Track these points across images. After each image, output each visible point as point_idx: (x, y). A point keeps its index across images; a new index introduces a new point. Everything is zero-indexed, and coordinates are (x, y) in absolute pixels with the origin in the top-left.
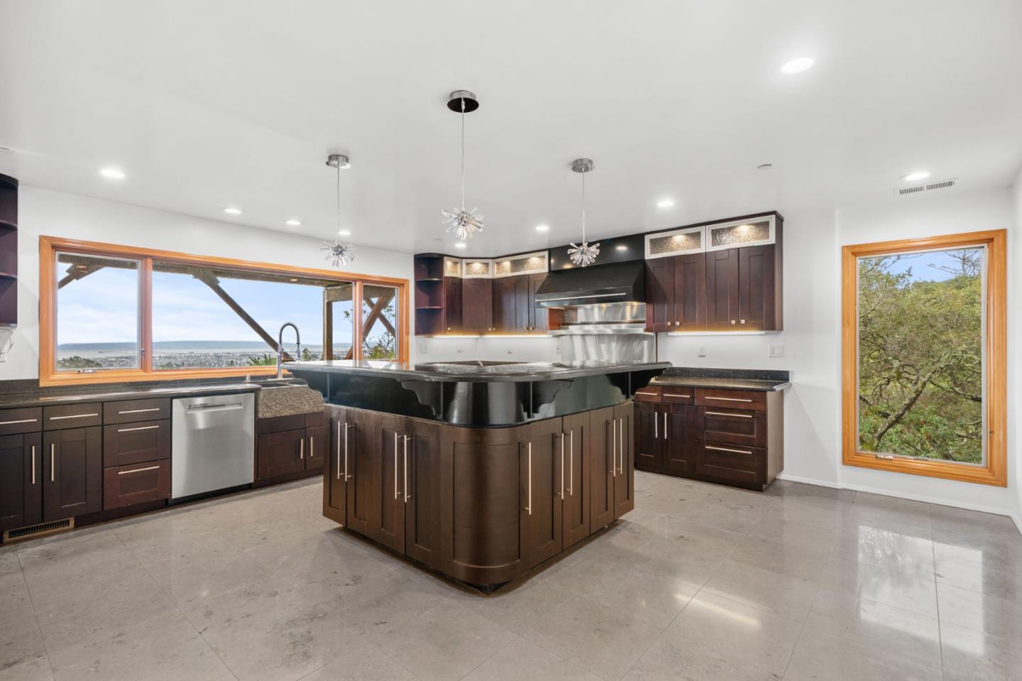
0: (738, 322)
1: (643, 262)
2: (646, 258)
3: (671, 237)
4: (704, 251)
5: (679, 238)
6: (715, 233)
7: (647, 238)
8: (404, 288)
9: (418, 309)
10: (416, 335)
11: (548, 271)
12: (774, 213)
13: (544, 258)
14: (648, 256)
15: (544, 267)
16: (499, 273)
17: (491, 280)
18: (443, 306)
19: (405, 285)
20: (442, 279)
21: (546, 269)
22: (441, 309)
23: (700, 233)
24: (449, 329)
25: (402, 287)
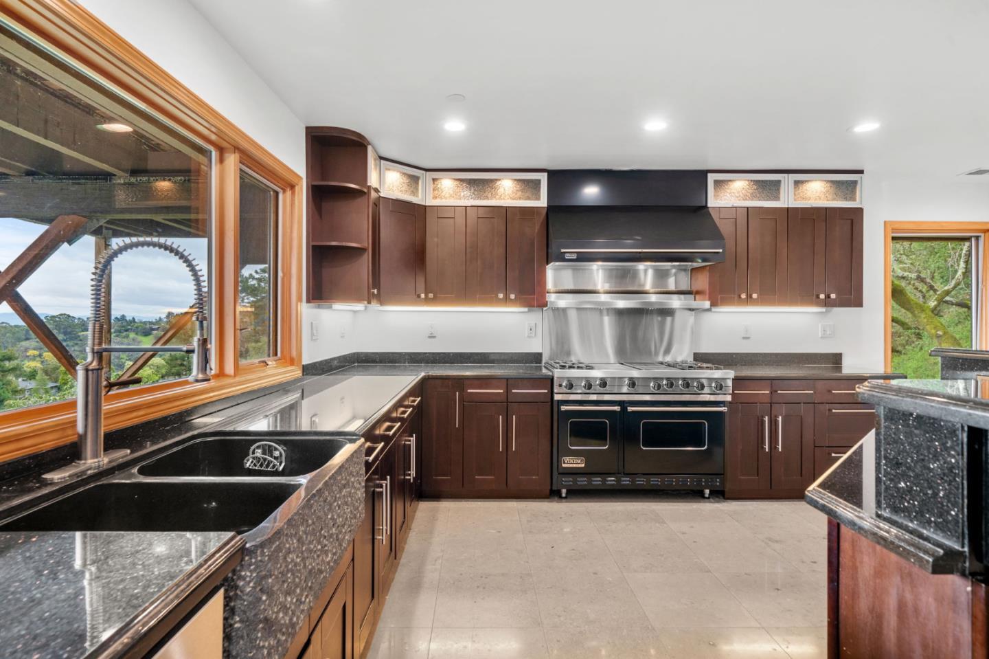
0: (827, 297)
1: (706, 209)
2: (710, 205)
3: (731, 181)
4: (784, 205)
6: (797, 184)
7: (711, 178)
8: (293, 193)
9: (313, 246)
10: (308, 301)
11: (546, 206)
12: (861, 172)
13: (537, 183)
14: (712, 202)
15: (538, 198)
16: (435, 198)
17: (425, 207)
18: (365, 245)
19: (297, 188)
20: (365, 190)
21: (543, 202)
22: (361, 251)
23: (779, 182)
24: (376, 291)
25: (289, 193)
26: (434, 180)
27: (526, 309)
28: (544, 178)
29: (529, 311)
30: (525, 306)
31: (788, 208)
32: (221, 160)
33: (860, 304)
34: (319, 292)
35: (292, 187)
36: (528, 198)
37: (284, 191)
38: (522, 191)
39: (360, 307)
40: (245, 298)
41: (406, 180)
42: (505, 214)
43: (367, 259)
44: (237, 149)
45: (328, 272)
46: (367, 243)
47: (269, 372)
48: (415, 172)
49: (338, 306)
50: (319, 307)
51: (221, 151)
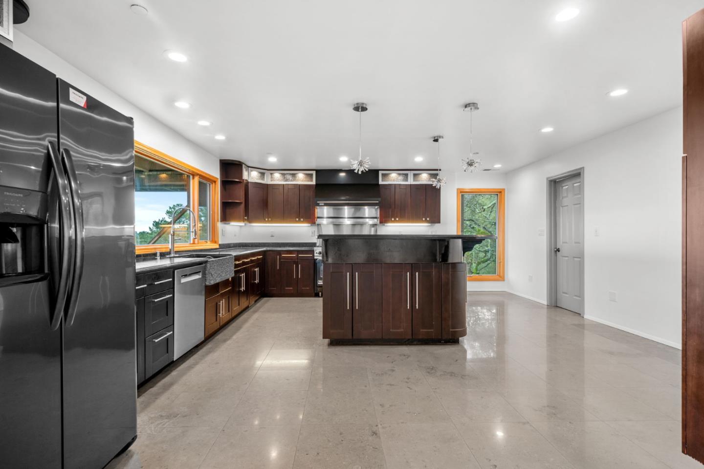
0: (426, 219)
1: (378, 185)
2: (380, 183)
3: (389, 174)
4: (410, 183)
5: (394, 175)
6: (415, 175)
7: (380, 173)
8: (215, 184)
9: (223, 202)
10: (221, 221)
11: (315, 184)
12: (440, 170)
13: (312, 175)
14: (381, 182)
15: (312, 181)
16: (271, 181)
17: (267, 185)
18: (242, 201)
19: (217, 182)
20: (242, 181)
21: (314, 182)
22: (241, 203)
23: (407, 174)
24: (246, 218)
25: (214, 183)
26: (271, 174)
27: (310, 225)
28: (314, 173)
29: (311, 225)
30: (310, 223)
31: (411, 185)
32: (193, 178)
33: (439, 222)
34: (225, 218)
35: (215, 182)
36: (308, 181)
37: (212, 184)
38: (306, 178)
39: (242, 224)
40: (185, 221)
41: (260, 175)
42: (299, 187)
43: (243, 206)
44: (198, 174)
45: (228, 211)
46: (243, 200)
47: (207, 244)
48: (263, 172)
49: (233, 223)
50: (225, 224)
51: (193, 176)
